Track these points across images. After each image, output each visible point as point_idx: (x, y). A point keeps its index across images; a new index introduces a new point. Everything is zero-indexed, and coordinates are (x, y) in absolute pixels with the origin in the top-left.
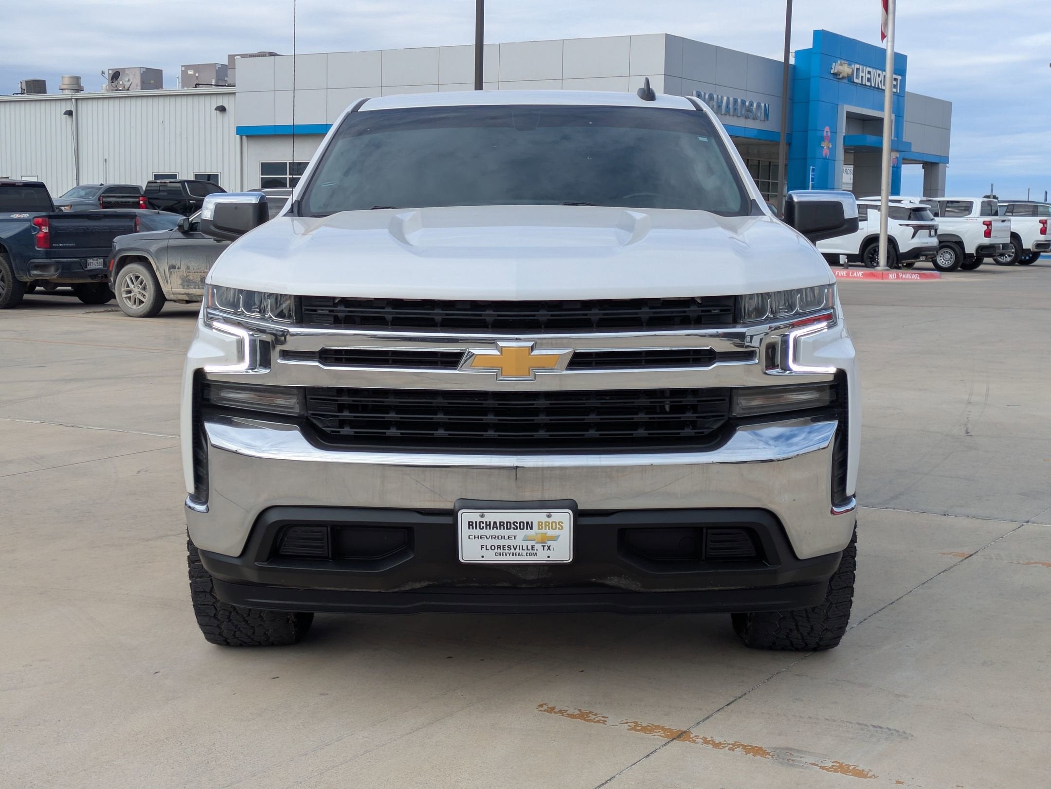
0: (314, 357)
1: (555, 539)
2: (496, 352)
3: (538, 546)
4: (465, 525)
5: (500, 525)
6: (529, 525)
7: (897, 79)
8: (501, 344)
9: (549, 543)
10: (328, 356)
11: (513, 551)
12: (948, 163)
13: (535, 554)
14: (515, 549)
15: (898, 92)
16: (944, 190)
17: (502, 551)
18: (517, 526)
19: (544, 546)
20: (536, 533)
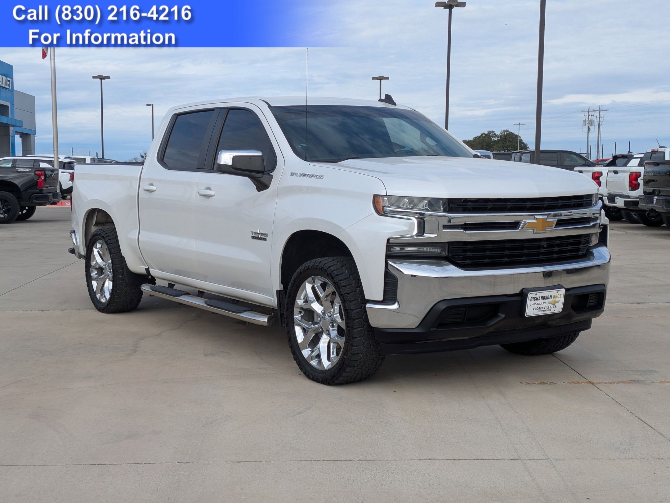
0: (459, 227)
1: (558, 302)
2: (535, 221)
3: (552, 306)
4: (530, 299)
5: (541, 298)
6: (550, 297)
7: (9, 81)
8: (537, 217)
9: (556, 304)
10: (467, 227)
11: (544, 309)
12: (35, 134)
13: (550, 310)
14: (544, 308)
15: (10, 88)
16: (34, 151)
17: (540, 310)
18: (546, 298)
19: (554, 306)
20: (552, 300)
